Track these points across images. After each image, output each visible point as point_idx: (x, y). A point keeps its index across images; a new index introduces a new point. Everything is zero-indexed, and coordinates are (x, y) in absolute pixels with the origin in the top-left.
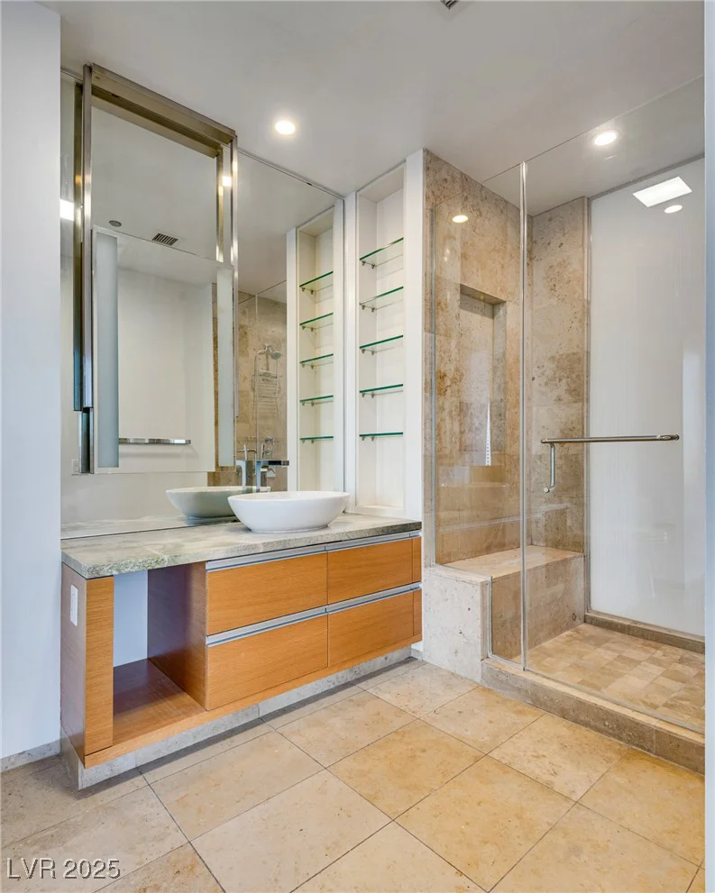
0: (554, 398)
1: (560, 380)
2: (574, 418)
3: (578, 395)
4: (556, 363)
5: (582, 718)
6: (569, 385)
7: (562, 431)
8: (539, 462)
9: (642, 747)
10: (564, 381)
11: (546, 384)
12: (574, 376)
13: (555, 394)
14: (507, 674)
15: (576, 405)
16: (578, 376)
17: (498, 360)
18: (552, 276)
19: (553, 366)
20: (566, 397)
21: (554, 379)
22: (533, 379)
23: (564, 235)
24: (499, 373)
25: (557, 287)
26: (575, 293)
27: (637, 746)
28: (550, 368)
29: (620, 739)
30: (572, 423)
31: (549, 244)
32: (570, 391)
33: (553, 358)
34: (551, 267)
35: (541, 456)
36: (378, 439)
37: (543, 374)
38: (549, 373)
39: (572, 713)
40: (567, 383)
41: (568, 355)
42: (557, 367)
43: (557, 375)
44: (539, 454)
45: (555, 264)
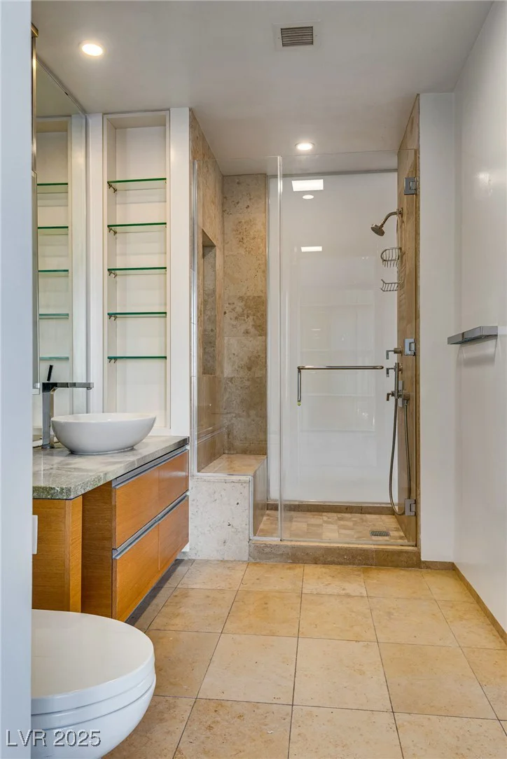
0: (242, 331)
1: (248, 317)
2: (259, 349)
3: (262, 330)
4: (244, 302)
5: (329, 559)
6: (255, 322)
7: (250, 358)
8: (230, 384)
9: (367, 565)
10: (251, 317)
11: (236, 318)
12: (259, 314)
13: (243, 328)
14: (271, 546)
15: (260, 338)
16: (262, 315)
17: (208, 295)
18: (241, 231)
19: (242, 304)
20: (252, 330)
21: (242, 315)
22: (225, 313)
23: (250, 199)
24: (208, 307)
25: (245, 241)
26: (259, 248)
27: (364, 565)
28: (239, 306)
29: (354, 564)
30: (257, 352)
31: (238, 203)
32: (256, 327)
33: (241, 298)
34: (240, 222)
35: (232, 378)
36: (118, 361)
37: (233, 310)
38: (239, 310)
39: (321, 558)
40: (253, 319)
41: (254, 297)
42: (245, 305)
43: (245, 312)
44: (230, 376)
45: (243, 221)
